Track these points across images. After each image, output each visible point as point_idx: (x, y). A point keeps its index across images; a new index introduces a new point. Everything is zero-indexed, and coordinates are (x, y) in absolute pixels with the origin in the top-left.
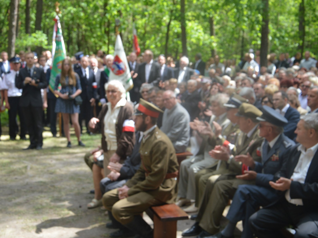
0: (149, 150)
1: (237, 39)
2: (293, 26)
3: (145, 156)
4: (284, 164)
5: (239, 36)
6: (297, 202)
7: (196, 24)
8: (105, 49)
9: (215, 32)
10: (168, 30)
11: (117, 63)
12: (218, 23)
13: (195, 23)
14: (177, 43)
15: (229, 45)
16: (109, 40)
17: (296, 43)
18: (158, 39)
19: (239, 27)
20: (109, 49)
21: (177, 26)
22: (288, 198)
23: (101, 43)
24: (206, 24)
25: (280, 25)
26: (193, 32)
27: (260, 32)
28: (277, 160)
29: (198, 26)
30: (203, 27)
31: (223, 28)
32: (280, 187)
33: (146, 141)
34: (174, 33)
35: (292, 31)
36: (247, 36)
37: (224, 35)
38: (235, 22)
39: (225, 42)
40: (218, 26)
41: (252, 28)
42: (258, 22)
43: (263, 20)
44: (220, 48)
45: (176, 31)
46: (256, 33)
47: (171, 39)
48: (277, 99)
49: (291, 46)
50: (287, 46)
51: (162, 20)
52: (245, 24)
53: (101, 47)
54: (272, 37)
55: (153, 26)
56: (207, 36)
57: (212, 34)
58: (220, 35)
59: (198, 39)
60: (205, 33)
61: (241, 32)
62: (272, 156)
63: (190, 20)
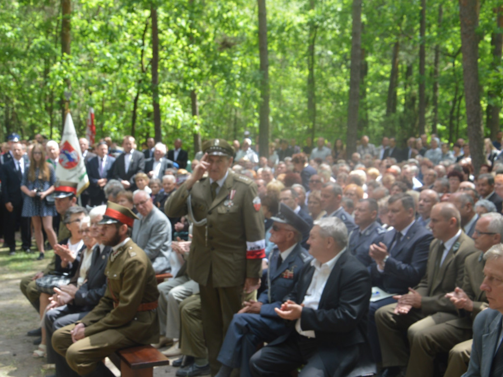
0: (119, 272)
1: (228, 121)
2: (300, 103)
3: (113, 280)
4: (296, 284)
5: (231, 116)
6: (310, 334)
7: (173, 100)
8: (46, 132)
9: (198, 109)
10: (135, 107)
11: (67, 152)
12: (202, 98)
13: (172, 97)
14: (147, 125)
15: (217, 128)
16: (52, 120)
17: (304, 126)
18: (122, 118)
19: (229, 104)
20: (51, 133)
21: (148, 102)
22: (298, 328)
23: (40, 124)
24: (186, 99)
25: (284, 102)
26: (169, 110)
27: (257, 112)
28: (290, 278)
29: (175, 102)
30: (182, 103)
31: (209, 104)
32: (288, 315)
33: (115, 259)
34: (143, 111)
35: (299, 109)
36: (240, 115)
37: (210, 113)
38: (223, 97)
39: (212, 124)
40: (203, 102)
41: (246, 106)
42: (254, 98)
43: (262, 96)
44: (206, 132)
45: (145, 108)
46: (253, 113)
47: (138, 118)
48: (285, 199)
49: (299, 129)
50: (293, 129)
51: (128, 93)
52: (238, 100)
53: (40, 130)
54: (273, 117)
55: (113, 101)
56: (187, 116)
57: (194, 113)
58: (205, 113)
59: (176, 120)
60: (185, 111)
61: (233, 110)
62: (284, 271)
63: (163, 94)
